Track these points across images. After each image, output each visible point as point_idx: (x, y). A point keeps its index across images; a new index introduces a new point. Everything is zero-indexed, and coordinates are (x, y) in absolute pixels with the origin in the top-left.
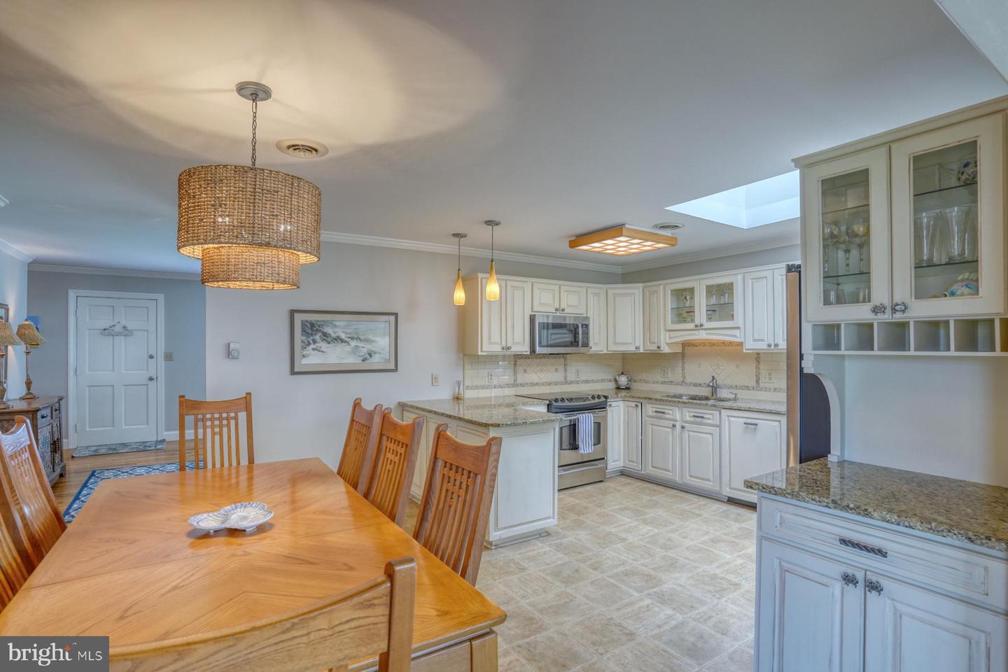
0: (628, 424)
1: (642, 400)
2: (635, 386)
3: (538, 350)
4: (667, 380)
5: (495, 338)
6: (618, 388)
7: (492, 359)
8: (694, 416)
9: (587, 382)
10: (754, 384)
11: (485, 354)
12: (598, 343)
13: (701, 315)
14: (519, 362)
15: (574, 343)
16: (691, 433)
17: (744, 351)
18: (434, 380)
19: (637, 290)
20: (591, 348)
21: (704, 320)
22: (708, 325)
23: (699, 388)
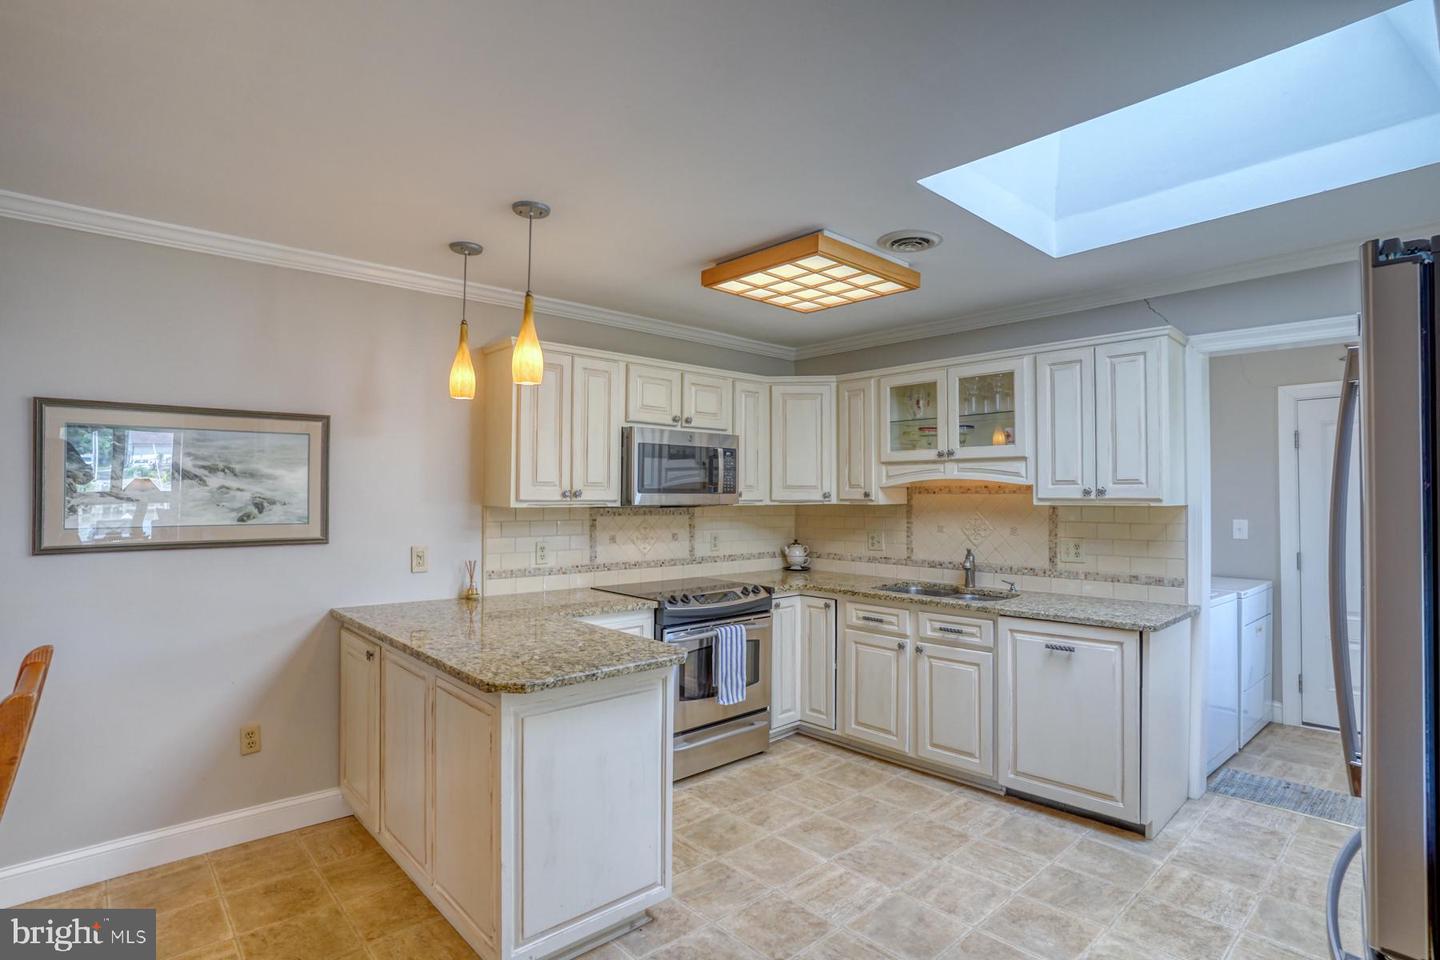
0: (809, 640)
1: (837, 595)
2: (819, 565)
3: (638, 498)
4: (878, 555)
5: (548, 472)
6: (788, 569)
7: (540, 516)
8: (941, 629)
9: (731, 558)
10: (1046, 565)
11: (525, 505)
12: (753, 487)
13: (949, 433)
14: (600, 519)
15: (710, 486)
16: (935, 662)
17: (1035, 502)
18: (417, 558)
19: (824, 388)
20: (740, 495)
21: (955, 445)
22: (961, 452)
23: (938, 571)
